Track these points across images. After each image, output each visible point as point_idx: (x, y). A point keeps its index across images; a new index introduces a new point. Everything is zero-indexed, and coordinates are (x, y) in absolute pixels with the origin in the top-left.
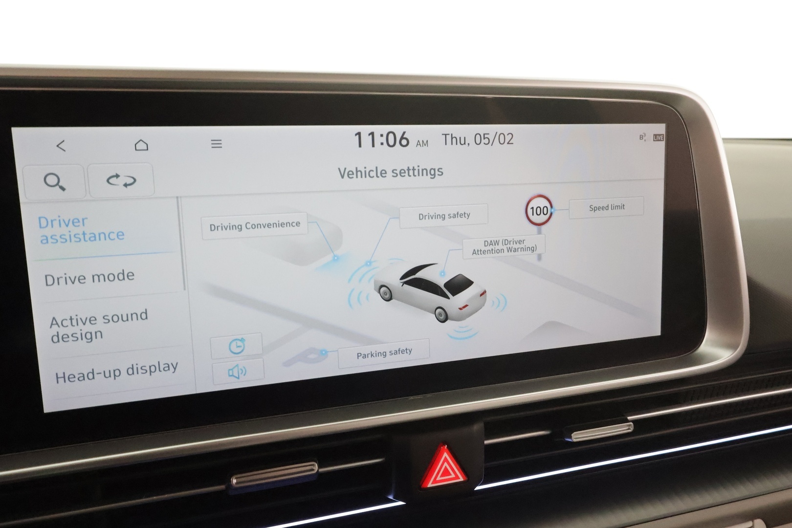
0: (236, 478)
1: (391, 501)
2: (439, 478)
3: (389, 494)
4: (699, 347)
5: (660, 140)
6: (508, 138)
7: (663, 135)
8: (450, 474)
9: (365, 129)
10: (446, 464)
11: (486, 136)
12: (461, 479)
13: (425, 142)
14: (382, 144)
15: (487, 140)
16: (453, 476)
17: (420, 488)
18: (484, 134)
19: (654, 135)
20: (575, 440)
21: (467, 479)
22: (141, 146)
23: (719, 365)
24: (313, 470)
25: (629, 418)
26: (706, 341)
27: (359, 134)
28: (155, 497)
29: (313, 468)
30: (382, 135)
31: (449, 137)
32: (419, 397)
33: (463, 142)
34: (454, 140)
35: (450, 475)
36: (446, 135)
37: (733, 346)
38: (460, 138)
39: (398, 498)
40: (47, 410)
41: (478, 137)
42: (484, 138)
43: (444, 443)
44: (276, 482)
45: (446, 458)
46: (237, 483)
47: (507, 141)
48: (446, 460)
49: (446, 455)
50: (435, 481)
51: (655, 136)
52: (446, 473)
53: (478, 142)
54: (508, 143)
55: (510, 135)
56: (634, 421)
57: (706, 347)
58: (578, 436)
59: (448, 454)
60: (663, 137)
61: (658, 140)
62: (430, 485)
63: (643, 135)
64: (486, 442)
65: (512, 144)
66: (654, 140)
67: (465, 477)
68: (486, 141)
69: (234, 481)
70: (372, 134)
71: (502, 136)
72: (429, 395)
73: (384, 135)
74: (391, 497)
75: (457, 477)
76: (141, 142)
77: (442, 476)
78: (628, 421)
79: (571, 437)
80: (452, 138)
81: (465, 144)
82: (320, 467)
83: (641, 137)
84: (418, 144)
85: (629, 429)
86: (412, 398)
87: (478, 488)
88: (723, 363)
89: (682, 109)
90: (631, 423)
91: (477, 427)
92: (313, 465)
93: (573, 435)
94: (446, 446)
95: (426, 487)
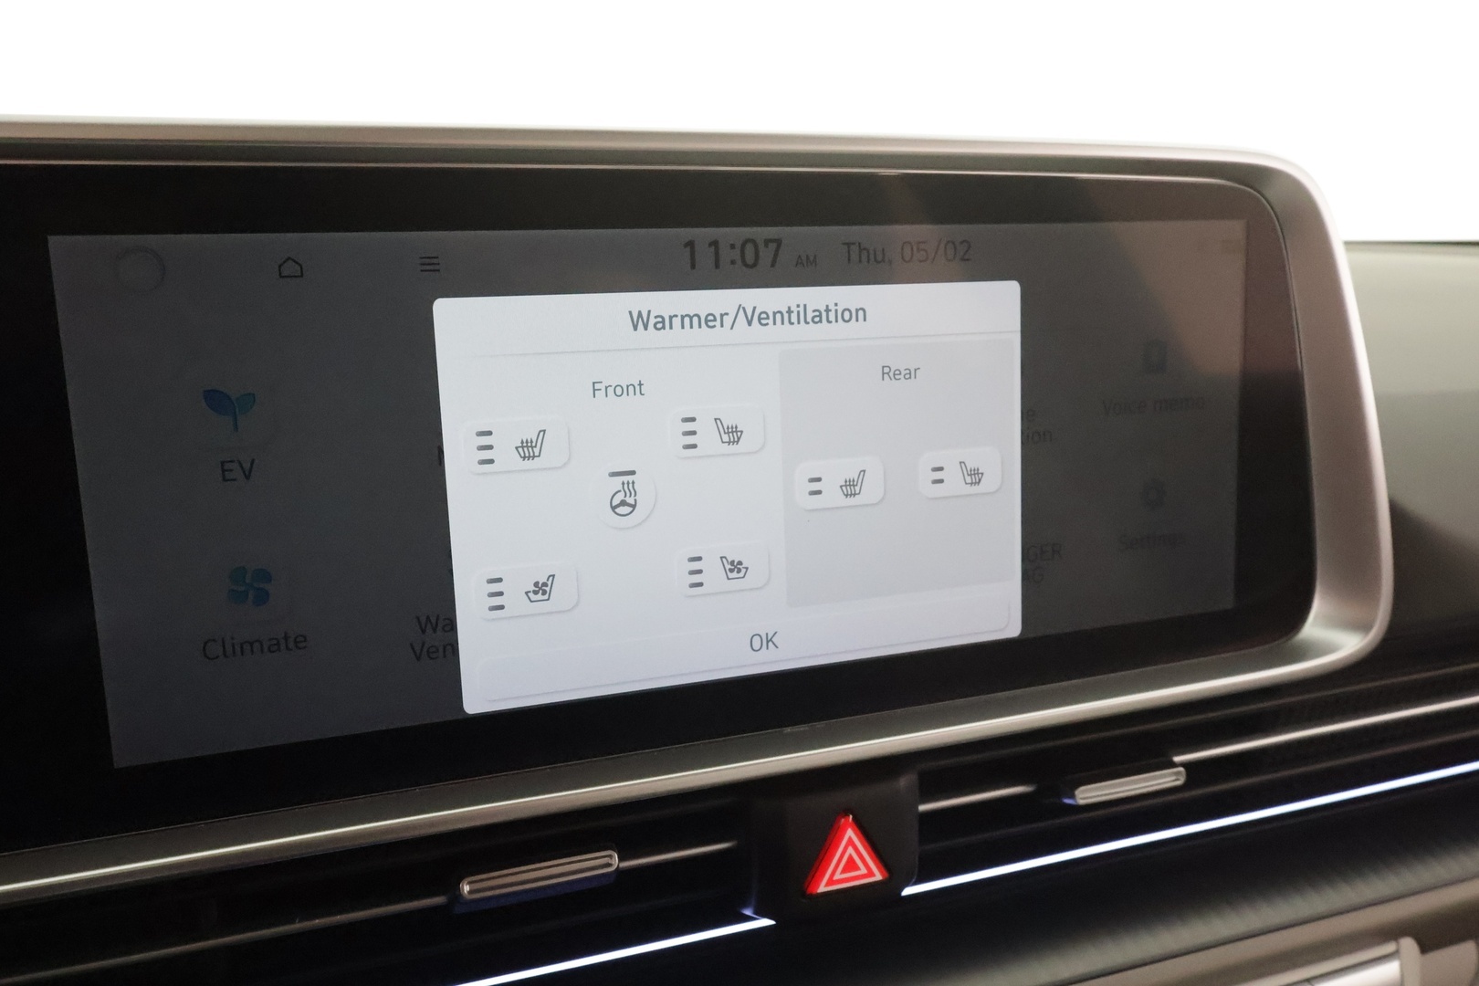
0: (469, 883)
1: (748, 919)
2: (838, 876)
3: (746, 906)
4: (1302, 626)
5: (1235, 251)
6: (961, 250)
7: (1239, 241)
8: (857, 868)
9: (702, 234)
10: (850, 851)
12: (878, 877)
13: (812, 258)
14: (733, 262)
15: (923, 253)
16: (863, 871)
17: (804, 894)
18: (918, 243)
19: (1223, 241)
20: (1082, 802)
21: (887, 875)
22: (290, 268)
23: (1340, 660)
24: (609, 865)
25: (1177, 759)
26: (1315, 618)
27: (690, 244)
28: (317, 921)
29: (609, 861)
30: (733, 247)
31: (855, 249)
32: (801, 727)
33: (879, 258)
34: (864, 254)
36: (848, 244)
37: (1363, 627)
38: (875, 250)
39: (761, 913)
40: (117, 762)
41: (907, 248)
42: (918, 250)
43: (846, 813)
45: (850, 839)
46: (470, 892)
47: (959, 256)
48: (850, 842)
49: (850, 833)
50: (831, 882)
51: (1225, 243)
52: (851, 865)
53: (907, 258)
54: (961, 260)
55: (966, 245)
56: (1185, 765)
57: (1312, 629)
58: (1089, 794)
59: (854, 830)
60: (1240, 245)
61: (1232, 252)
62: (822, 888)
63: (1204, 241)
64: (923, 808)
65: (969, 260)
66: (1223, 252)
67: (885, 872)
68: (922, 256)
69: (466, 888)
70: (715, 244)
71: (951, 246)
72: (820, 725)
73: (736, 247)
74: (748, 912)
75: (871, 874)
76: (291, 260)
77: (844, 871)
78: (1174, 765)
79: (1073, 796)
80: (860, 251)
81: (883, 261)
82: (621, 859)
84: (799, 262)
85: (1176, 780)
86: (788, 730)
87: (908, 891)
88: (1346, 658)
89: (1273, 193)
90: (1181, 769)
91: (906, 782)
92: (610, 856)
93: (1077, 792)
94: (851, 816)
95: (814, 892)
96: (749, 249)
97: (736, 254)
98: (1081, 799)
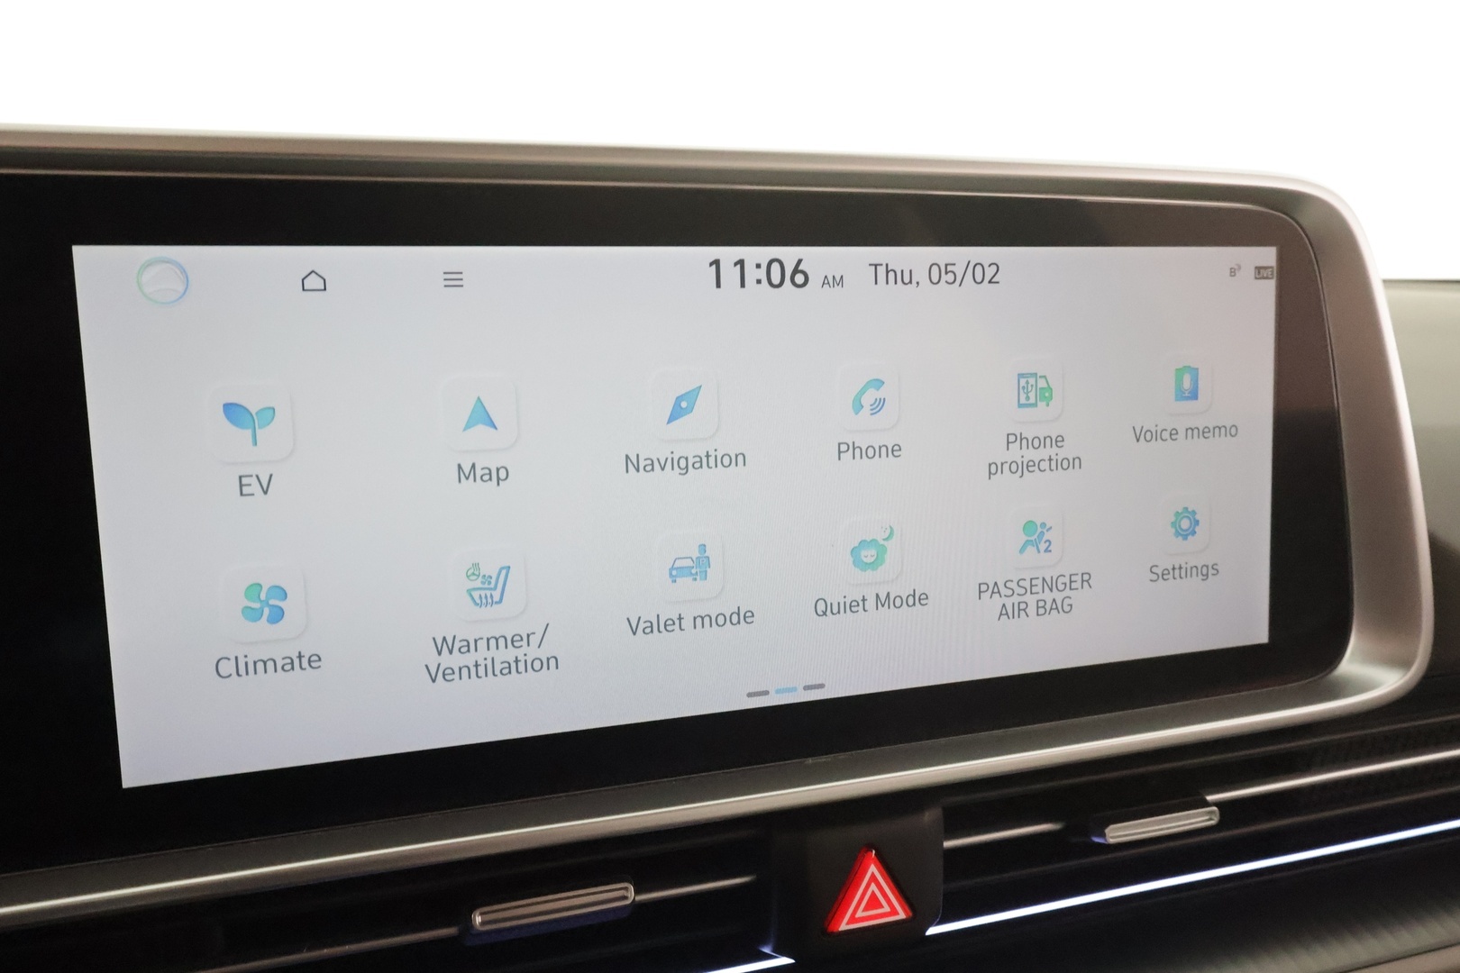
0: (481, 914)
1: (768, 957)
2: (860, 914)
3: (765, 943)
4: (1339, 663)
5: (1267, 278)
6: (990, 272)
7: (1271, 267)
8: (880, 906)
9: (728, 254)
10: (873, 887)
11: (949, 268)
12: (902, 916)
13: (838, 279)
14: (759, 282)
15: (951, 275)
16: (887, 909)
17: (825, 932)
18: (946, 265)
19: (1256, 268)
20: (1112, 841)
21: (911, 914)
22: (313, 282)
23: (1380, 697)
24: (625, 898)
25: (1210, 798)
26: (1352, 654)
27: (716, 263)
28: (325, 951)
29: (623, 894)
30: (758, 266)
31: (881, 270)
32: (823, 759)
33: (907, 279)
34: (891, 275)
35: (882, 906)
36: (876, 266)
37: (1404, 664)
38: (902, 271)
39: (780, 951)
40: (127, 782)
41: (935, 270)
42: (946, 273)
43: (869, 847)
44: (556, 921)
45: (873, 875)
46: (483, 923)
47: (987, 278)
48: (873, 878)
49: (873, 869)
51: (1258, 269)
52: (875, 902)
53: (935, 279)
54: (990, 282)
55: (994, 268)
56: (1218, 804)
57: (1351, 665)
58: (1118, 833)
59: (876, 866)
60: (1272, 272)
61: (1264, 278)
62: (844, 927)
63: (1236, 267)
64: (948, 844)
65: (998, 282)
66: (1256, 278)
67: (908, 911)
68: (950, 277)
69: (478, 919)
70: (741, 263)
71: (979, 269)
72: (842, 756)
73: (762, 266)
74: (767, 950)
75: (894, 912)
76: (313, 274)
77: (866, 909)
78: (1207, 804)
79: (1103, 835)
80: (887, 272)
81: (911, 282)
82: (637, 892)
83: (1233, 272)
84: (825, 282)
85: (1210, 819)
86: (810, 761)
87: (932, 931)
88: (1386, 695)
89: (1307, 219)
90: (1215, 808)
91: (931, 816)
92: (626, 889)
93: (1107, 831)
94: (874, 852)
95: (835, 931)
96: (776, 268)
97: (762, 274)
98: (1112, 838)
